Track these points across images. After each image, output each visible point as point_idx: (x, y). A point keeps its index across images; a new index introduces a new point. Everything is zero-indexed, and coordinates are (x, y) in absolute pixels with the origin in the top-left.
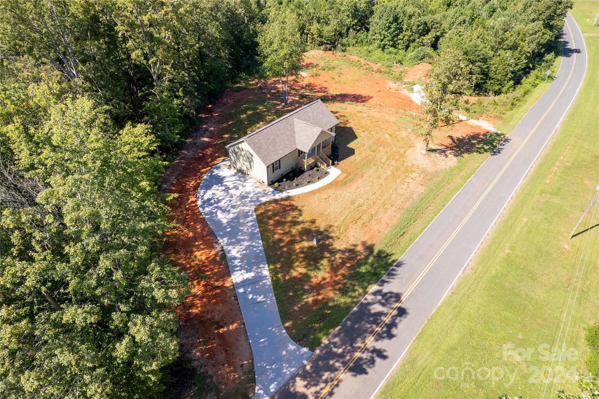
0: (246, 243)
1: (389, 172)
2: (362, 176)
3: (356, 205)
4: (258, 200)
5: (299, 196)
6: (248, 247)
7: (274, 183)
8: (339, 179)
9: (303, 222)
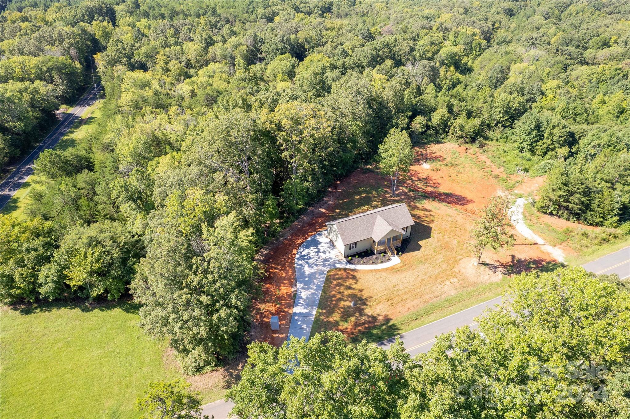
0: (313, 291)
1: (436, 272)
2: (413, 269)
3: (395, 289)
4: (334, 265)
5: (360, 271)
6: (313, 294)
7: (348, 257)
8: (396, 267)
9: (354, 289)
